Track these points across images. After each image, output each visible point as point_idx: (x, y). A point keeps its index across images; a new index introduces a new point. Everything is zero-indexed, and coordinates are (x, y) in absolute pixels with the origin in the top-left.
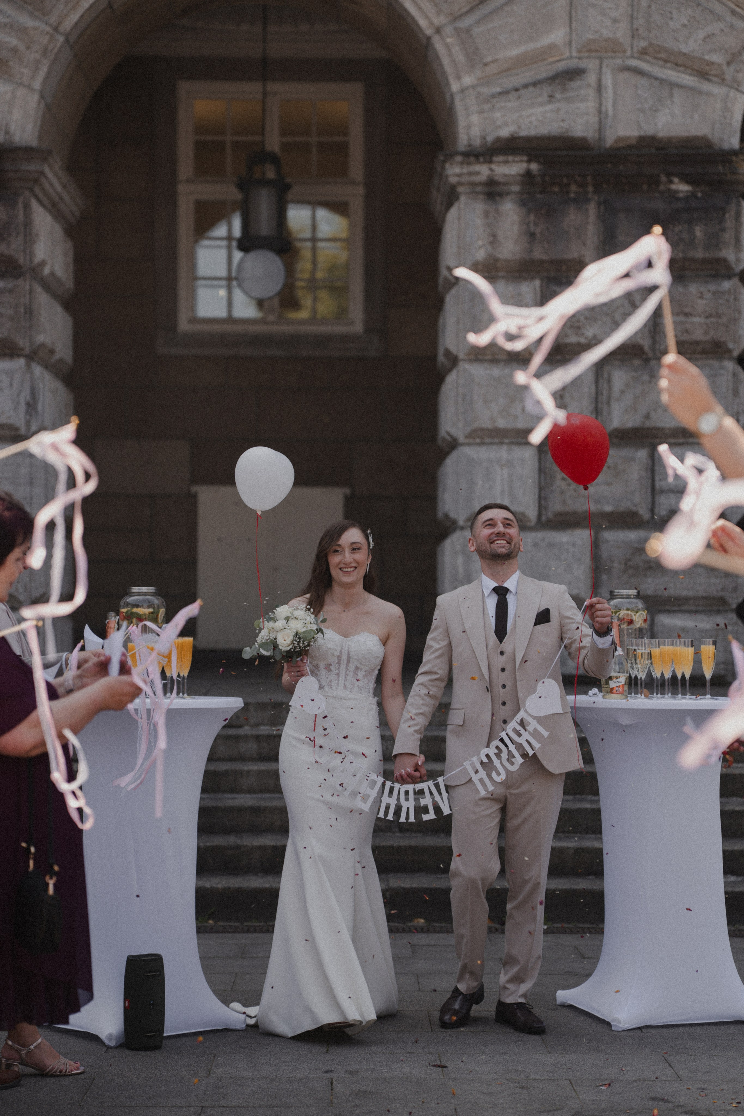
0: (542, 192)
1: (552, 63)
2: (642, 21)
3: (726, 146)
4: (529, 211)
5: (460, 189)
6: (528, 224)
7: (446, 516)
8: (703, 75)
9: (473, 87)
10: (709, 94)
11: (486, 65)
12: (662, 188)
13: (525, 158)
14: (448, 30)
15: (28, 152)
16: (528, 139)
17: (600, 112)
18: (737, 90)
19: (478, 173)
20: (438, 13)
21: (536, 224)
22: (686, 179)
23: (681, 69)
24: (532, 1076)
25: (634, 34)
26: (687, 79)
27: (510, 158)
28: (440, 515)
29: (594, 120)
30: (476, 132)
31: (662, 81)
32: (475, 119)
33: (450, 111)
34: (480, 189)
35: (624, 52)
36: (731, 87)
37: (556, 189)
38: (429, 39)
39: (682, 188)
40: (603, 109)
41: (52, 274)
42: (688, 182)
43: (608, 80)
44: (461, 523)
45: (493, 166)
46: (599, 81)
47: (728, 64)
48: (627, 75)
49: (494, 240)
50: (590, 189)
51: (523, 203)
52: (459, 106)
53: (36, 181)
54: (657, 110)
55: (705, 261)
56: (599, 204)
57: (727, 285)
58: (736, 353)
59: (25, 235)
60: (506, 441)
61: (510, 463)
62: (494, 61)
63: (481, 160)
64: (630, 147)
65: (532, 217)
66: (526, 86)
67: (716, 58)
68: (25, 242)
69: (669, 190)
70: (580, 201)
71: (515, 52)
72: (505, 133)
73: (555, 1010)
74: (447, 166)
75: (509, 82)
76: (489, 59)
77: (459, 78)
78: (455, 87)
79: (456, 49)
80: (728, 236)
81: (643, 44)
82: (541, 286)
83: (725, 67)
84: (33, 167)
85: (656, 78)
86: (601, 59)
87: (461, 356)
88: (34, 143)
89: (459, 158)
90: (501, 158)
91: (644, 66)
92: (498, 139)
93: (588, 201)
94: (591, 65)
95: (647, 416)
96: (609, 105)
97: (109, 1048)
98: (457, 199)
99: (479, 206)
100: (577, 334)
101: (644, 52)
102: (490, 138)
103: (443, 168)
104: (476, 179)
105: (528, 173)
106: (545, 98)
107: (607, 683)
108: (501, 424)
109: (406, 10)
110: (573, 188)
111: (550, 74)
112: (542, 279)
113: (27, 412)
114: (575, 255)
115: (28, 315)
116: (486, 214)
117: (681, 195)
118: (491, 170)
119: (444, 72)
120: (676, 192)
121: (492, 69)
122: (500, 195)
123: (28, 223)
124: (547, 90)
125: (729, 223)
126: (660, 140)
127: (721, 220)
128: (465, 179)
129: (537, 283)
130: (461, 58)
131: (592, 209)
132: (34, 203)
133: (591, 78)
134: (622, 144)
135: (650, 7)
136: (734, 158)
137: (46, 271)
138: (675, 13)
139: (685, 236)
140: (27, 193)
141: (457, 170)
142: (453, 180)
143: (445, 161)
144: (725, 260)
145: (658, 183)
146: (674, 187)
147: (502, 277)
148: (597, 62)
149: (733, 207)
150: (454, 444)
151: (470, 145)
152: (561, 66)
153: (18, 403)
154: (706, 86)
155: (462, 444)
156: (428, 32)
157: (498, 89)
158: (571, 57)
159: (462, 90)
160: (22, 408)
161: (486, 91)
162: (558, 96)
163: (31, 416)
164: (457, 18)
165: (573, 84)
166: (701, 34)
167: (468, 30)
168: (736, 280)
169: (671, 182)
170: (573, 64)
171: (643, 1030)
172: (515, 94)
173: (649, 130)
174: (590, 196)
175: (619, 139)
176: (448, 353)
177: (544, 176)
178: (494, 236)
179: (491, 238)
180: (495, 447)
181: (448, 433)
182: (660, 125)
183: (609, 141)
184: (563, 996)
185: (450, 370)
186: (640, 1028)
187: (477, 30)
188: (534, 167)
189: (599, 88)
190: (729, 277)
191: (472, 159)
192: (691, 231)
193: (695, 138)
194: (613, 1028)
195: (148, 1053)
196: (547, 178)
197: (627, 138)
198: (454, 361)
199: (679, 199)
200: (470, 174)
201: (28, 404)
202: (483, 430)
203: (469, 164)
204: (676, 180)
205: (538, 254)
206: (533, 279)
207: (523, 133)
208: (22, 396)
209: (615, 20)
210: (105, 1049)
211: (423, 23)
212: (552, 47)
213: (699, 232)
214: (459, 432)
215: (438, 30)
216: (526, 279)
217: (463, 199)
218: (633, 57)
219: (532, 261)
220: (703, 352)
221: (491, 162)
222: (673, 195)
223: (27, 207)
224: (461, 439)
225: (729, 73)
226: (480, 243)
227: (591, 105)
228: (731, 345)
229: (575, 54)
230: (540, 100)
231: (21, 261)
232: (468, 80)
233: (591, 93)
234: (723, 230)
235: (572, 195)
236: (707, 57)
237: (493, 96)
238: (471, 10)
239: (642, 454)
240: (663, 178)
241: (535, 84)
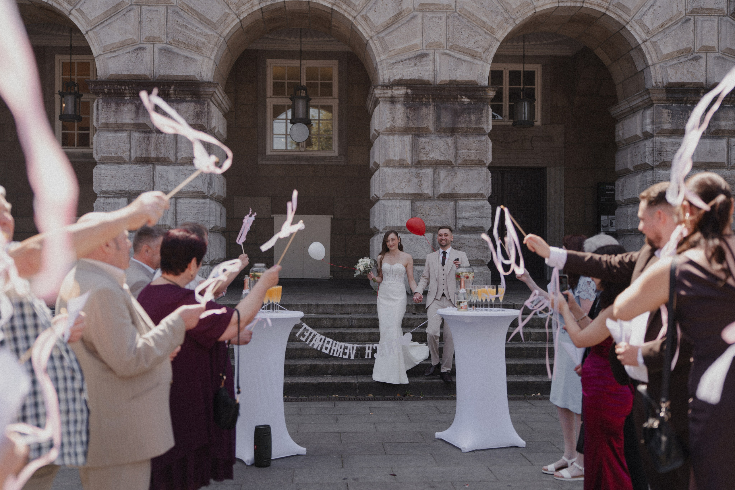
0: (412, 101)
1: (415, 51)
2: (450, 35)
3: (483, 84)
4: (407, 108)
5: (380, 99)
6: (407, 113)
7: (375, 228)
8: (474, 57)
9: (385, 60)
10: (476, 64)
11: (390, 51)
12: (458, 100)
13: (406, 88)
14: (375, 38)
15: (209, 84)
16: (407, 80)
17: (434, 70)
18: (487, 62)
19: (387, 93)
20: (371, 31)
21: (410, 113)
22: (468, 97)
23: (466, 54)
24: (434, 480)
25: (447, 40)
26: (468, 58)
27: (400, 87)
28: (371, 227)
29: (432, 73)
30: (386, 77)
31: (458, 59)
32: (385, 72)
33: (376, 69)
34: (388, 99)
35: (444, 47)
36: (485, 62)
37: (418, 100)
38: (367, 41)
39: (466, 100)
40: (436, 69)
41: (219, 131)
42: (468, 98)
43: (437, 57)
44: (381, 230)
45: (393, 91)
46: (434, 58)
47: (484, 52)
48: (445, 56)
49: (393, 119)
50: (431, 100)
51: (404, 105)
52: (380, 67)
53: (212, 95)
54: (456, 70)
55: (475, 129)
56: (434, 106)
57: (484, 138)
58: (487, 165)
59: (208, 117)
60: (399, 198)
61: (400, 207)
62: (393, 50)
63: (389, 88)
64: (446, 84)
65: (408, 111)
66: (406, 60)
67: (479, 50)
68: (208, 119)
69: (461, 101)
70: (427, 105)
71: (400, 47)
72: (397, 78)
73: (435, 441)
74: (375, 90)
75: (399, 58)
76: (391, 49)
77: (379, 56)
78: (378, 60)
79: (378, 45)
80: (484, 119)
81: (451, 44)
82: (412, 137)
83: (482, 54)
84: (211, 89)
85: (456, 58)
86: (434, 50)
87: (381, 165)
88: (212, 81)
89: (380, 87)
90: (396, 87)
91: (452, 53)
92: (395, 80)
93: (430, 105)
94: (431, 52)
95: (454, 189)
96: (438, 68)
97: (247, 466)
98: (379, 103)
99: (388, 106)
100: (426, 156)
101: (451, 48)
102: (392, 80)
103: (373, 91)
104: (386, 95)
105: (407, 93)
106: (413, 65)
107: (460, 304)
108: (397, 191)
109: (358, 30)
110: (424, 99)
111: (415, 55)
112: (412, 135)
113: (208, 187)
114: (425, 126)
115: (209, 148)
116: (391, 109)
117: (466, 103)
118: (392, 92)
119: (374, 55)
120: (464, 102)
121: (392, 53)
122: (396, 102)
123: (209, 112)
124: (414, 61)
125: (484, 114)
126: (458, 81)
127: (481, 113)
128: (381, 96)
129: (411, 136)
130: (380, 49)
131: (432, 108)
132: (211, 104)
133: (431, 57)
134: (443, 83)
135: (453, 30)
136: (486, 89)
137: (216, 131)
138: (463, 33)
139: (468, 119)
140: (209, 100)
141: (379, 92)
142: (377, 96)
143: (374, 89)
144: (483, 128)
145: (457, 98)
146: (463, 100)
147: (396, 134)
148: (433, 51)
149: (486, 108)
150: (377, 199)
151: (383, 83)
152: (419, 52)
153: (205, 183)
154: (475, 61)
155: (381, 199)
156: (367, 38)
157: (395, 61)
158: (423, 49)
159: (381, 61)
160: (207, 184)
161: (391, 62)
162: (418, 64)
163: (210, 188)
164: (378, 33)
165: (425, 59)
166: (473, 41)
167: (383, 38)
168: (487, 136)
169: (462, 98)
170: (424, 51)
171: (475, 452)
172: (402, 63)
173: (454, 78)
174: (431, 103)
175: (443, 81)
176: (375, 163)
177: (413, 94)
178: (394, 118)
179: (392, 119)
180: (394, 201)
181: (375, 195)
182: (457, 76)
183: (438, 82)
184: (438, 435)
185: (375, 171)
186: (473, 451)
187: (387, 38)
188: (409, 91)
189: (434, 61)
190: (484, 135)
191: (385, 88)
192: (470, 117)
193: (471, 81)
194: (462, 451)
195: (265, 468)
196: (414, 96)
197: (446, 80)
198: (377, 166)
199: (465, 105)
200: (384, 93)
201: (209, 183)
202: (390, 194)
203: (384, 89)
204: (464, 97)
205: (410, 125)
206: (409, 134)
207: (405, 78)
208: (206, 180)
209: (440, 35)
210: (246, 466)
211: (365, 35)
212: (416, 45)
213: (473, 117)
214: (380, 195)
215: (371, 38)
216: (406, 134)
217: (381, 103)
218: (447, 49)
219: (409, 128)
220: (475, 164)
221: (392, 89)
222: (463, 103)
223: (209, 105)
224: (381, 197)
225: (484, 56)
226: (388, 121)
227: (431, 68)
228: (485, 161)
229: (424, 48)
230: (411, 65)
231: (206, 127)
232: (383, 57)
233: (431, 62)
234: (482, 117)
235: (424, 102)
236: (475, 50)
237: (393, 64)
238: (384, 30)
239: (452, 204)
240: (459, 97)
241: (409, 59)
